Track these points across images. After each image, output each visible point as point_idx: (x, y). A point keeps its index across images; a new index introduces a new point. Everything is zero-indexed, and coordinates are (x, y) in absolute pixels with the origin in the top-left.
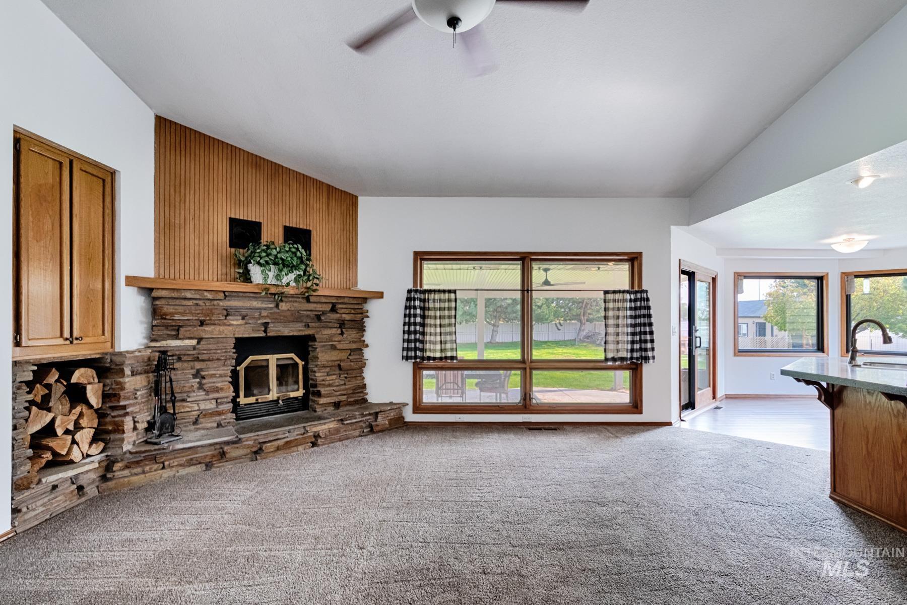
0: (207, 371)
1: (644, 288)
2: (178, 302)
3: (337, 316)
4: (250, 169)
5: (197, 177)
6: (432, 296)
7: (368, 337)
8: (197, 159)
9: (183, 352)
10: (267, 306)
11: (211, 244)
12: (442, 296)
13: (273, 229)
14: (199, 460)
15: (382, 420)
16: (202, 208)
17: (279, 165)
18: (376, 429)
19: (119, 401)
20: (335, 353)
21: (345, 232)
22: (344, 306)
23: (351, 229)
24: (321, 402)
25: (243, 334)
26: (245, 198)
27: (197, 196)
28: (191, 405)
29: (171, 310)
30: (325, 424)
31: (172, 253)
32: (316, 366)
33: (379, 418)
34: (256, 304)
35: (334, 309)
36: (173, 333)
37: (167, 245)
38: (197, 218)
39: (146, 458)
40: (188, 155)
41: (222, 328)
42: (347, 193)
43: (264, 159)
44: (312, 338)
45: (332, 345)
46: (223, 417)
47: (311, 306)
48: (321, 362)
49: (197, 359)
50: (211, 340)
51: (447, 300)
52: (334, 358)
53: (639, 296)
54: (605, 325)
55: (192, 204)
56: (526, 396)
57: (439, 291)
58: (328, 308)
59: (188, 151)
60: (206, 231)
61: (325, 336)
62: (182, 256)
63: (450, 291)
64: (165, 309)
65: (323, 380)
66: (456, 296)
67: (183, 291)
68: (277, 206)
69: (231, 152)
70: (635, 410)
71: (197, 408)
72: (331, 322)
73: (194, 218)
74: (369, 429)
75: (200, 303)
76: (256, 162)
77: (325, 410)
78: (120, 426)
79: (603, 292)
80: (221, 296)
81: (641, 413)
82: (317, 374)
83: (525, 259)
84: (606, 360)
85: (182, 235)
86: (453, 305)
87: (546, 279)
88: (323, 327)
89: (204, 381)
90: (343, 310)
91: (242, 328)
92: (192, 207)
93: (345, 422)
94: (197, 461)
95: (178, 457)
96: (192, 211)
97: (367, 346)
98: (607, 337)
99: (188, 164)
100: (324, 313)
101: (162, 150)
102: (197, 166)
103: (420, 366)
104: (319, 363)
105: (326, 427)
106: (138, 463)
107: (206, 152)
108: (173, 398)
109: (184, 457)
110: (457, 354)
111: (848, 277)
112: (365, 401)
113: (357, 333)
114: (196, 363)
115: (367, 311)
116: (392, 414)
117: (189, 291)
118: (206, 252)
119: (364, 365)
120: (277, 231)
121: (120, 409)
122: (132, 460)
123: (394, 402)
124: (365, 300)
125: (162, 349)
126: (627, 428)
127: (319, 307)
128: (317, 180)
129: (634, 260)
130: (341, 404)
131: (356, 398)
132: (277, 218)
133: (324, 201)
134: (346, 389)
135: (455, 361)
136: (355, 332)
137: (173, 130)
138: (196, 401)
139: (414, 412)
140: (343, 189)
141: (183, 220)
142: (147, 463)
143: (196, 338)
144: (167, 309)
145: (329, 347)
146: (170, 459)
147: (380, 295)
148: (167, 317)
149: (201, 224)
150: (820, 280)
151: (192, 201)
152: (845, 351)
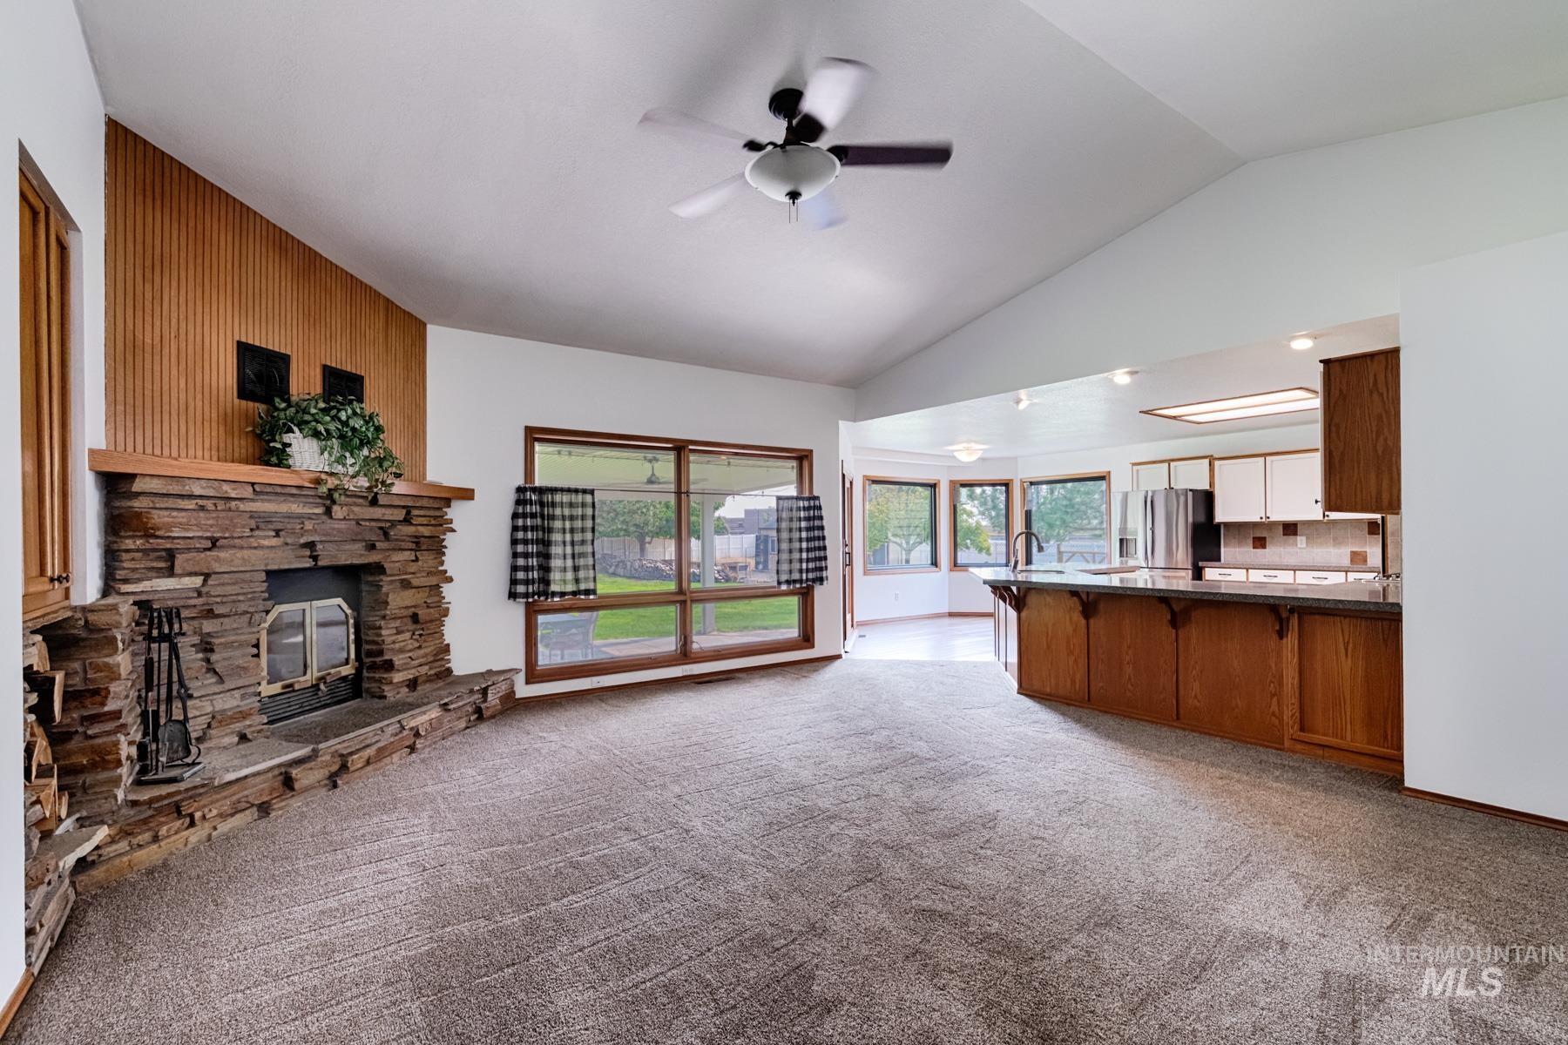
0: (222, 636)
1: (816, 493)
2: (170, 503)
3: (410, 530)
4: (271, 254)
5: (183, 255)
6: (558, 498)
7: (451, 563)
8: (183, 220)
9: (182, 603)
10: (311, 511)
11: (207, 390)
12: (574, 498)
13: (306, 369)
14: (251, 799)
15: (493, 698)
16: (191, 317)
17: (316, 253)
18: (486, 714)
19: (103, 704)
20: (409, 593)
21: (410, 382)
22: (422, 513)
23: (418, 378)
24: (395, 681)
25: (281, 563)
26: (263, 306)
27: (183, 292)
28: (201, 704)
29: (166, 519)
30: (424, 713)
31: (139, 403)
32: (384, 617)
33: (489, 695)
34: (295, 508)
35: (407, 521)
36: (162, 565)
37: (130, 385)
38: (182, 336)
39: (159, 811)
40: (167, 211)
41: (246, 553)
42: (412, 315)
43: (293, 238)
44: (378, 569)
45: (403, 580)
46: (248, 723)
47: (377, 512)
48: (391, 609)
49: (210, 614)
50: (226, 576)
51: (580, 505)
52: (408, 603)
53: (812, 503)
55: (174, 308)
56: (685, 640)
57: (569, 490)
58: (400, 515)
59: (167, 201)
60: (199, 364)
61: (397, 564)
62: (157, 410)
63: (585, 491)
64: (156, 517)
65: (394, 642)
66: (593, 499)
67: (187, 481)
68: (312, 329)
69: (239, 215)
70: (806, 644)
71: (209, 709)
72: (404, 541)
73: (177, 336)
74: (476, 716)
75: (209, 504)
76: (282, 243)
77: (398, 693)
78: (109, 753)
79: (775, 498)
80: (247, 492)
81: (812, 646)
82: (384, 632)
83: (680, 449)
84: (779, 584)
85: (157, 368)
86: (589, 511)
87: (653, 474)
88: (394, 549)
89: (214, 657)
90: (420, 519)
91: (280, 553)
92: (174, 315)
93: (451, 707)
94: (248, 802)
95: (218, 801)
96: (174, 321)
97: (450, 580)
98: (780, 555)
99: (166, 226)
100: (393, 523)
101: (120, 190)
102: (183, 234)
103: (536, 608)
104: (388, 612)
105: (425, 718)
106: (145, 821)
107: (199, 208)
108: (183, 691)
109: (226, 798)
110: (595, 586)
111: (956, 486)
112: (449, 671)
113: (436, 558)
114: (205, 622)
115: (451, 521)
116: (503, 688)
117: (197, 482)
118: (199, 404)
119: (446, 613)
120: (312, 374)
121: (108, 720)
122: (133, 819)
123: (494, 670)
124: (447, 502)
125: (144, 597)
126: (806, 667)
127: (390, 514)
128: (370, 288)
129: (803, 458)
130: (420, 681)
131: (438, 670)
132: (312, 351)
133: (381, 328)
134: (426, 655)
135: (592, 597)
136: (431, 557)
137: (140, 154)
138: (208, 695)
139: (528, 682)
140: (407, 309)
141: (159, 338)
142: (162, 819)
143: (201, 574)
144: (159, 518)
145: (398, 584)
146: (205, 806)
147: (467, 494)
148: (158, 533)
149: (190, 347)
150: (933, 486)
151: (174, 300)
152: (953, 564)
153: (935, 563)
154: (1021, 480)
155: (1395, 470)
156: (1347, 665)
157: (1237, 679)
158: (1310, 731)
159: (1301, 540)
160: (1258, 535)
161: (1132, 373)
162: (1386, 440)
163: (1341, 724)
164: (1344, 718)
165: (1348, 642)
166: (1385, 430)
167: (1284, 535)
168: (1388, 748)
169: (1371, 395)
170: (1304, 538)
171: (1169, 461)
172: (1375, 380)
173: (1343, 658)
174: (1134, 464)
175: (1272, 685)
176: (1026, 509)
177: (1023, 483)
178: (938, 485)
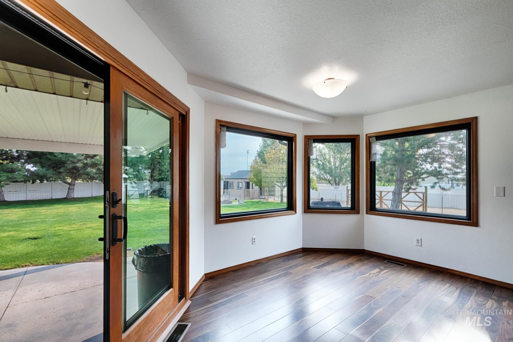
111: (309, 141)
152: (306, 207)
153: (291, 206)
154: (366, 135)
176: (371, 160)
177: (369, 138)
178: (294, 138)
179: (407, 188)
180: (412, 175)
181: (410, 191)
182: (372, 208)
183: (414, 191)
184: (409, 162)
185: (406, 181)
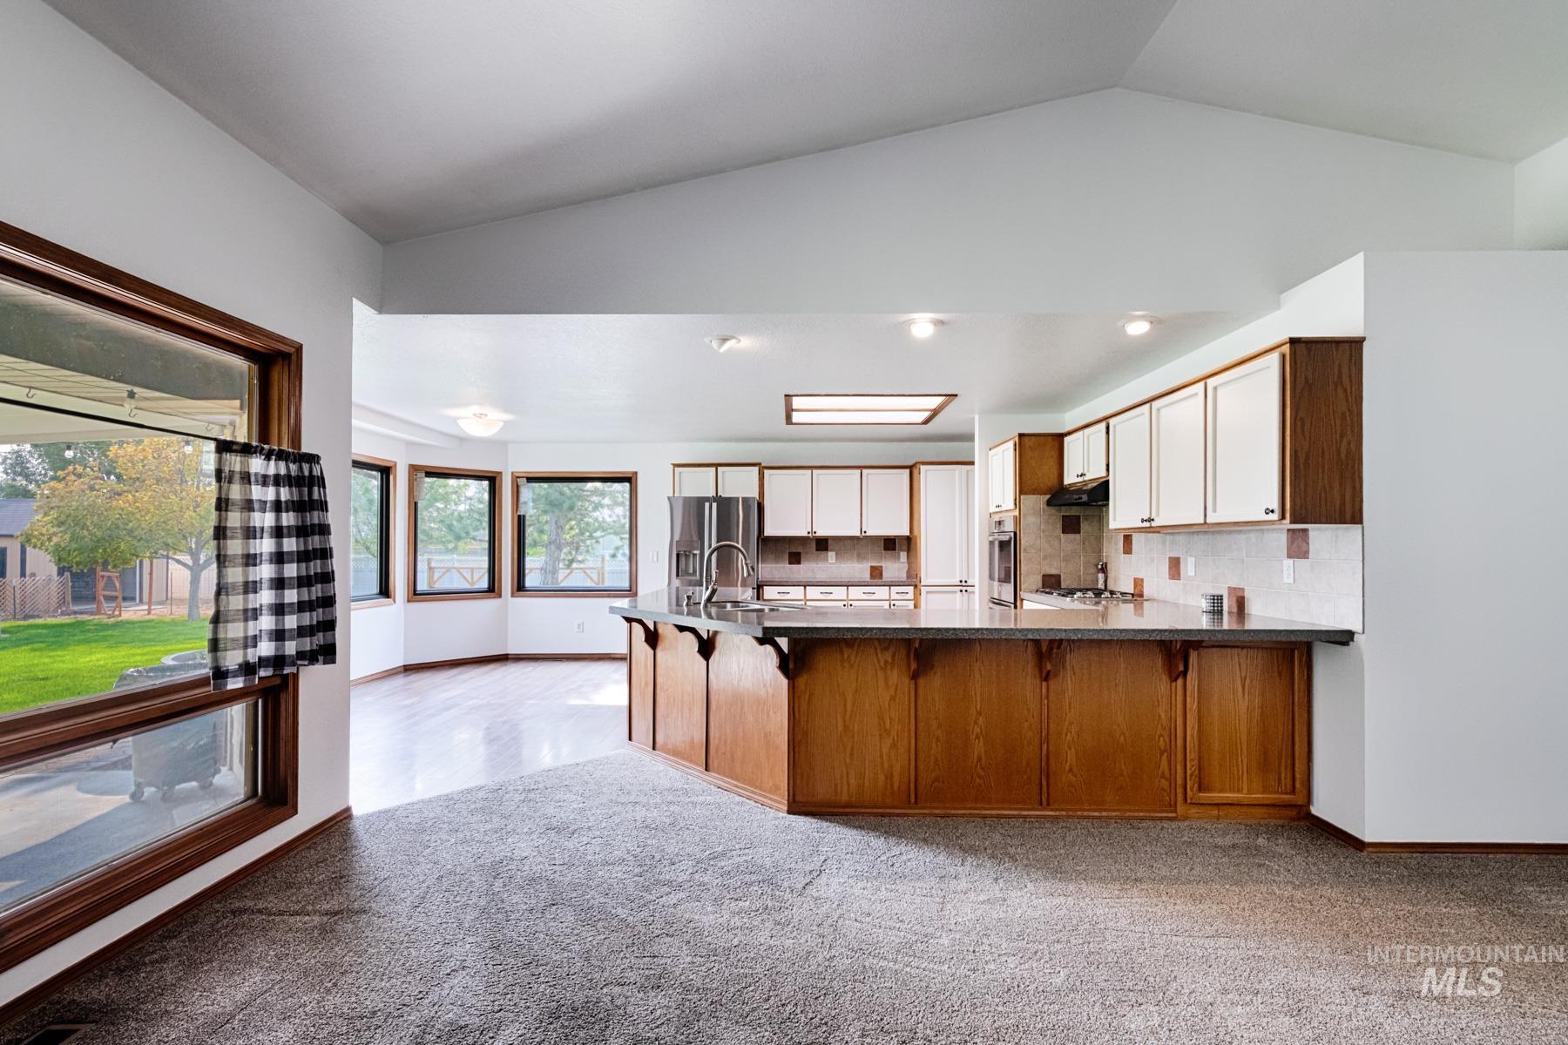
54: (218, 556)
84: (220, 674)
98: (223, 597)
111: (418, 473)
150: (385, 471)
152: (411, 592)
153: (385, 591)
154: (512, 473)
155: (1357, 480)
156: (1243, 705)
157: (1122, 738)
158: (1209, 790)
159: (831, 555)
160: (794, 551)
161: (939, 323)
162: (1349, 443)
163: (1238, 775)
164: (1240, 767)
165: (1245, 679)
166: (1349, 432)
167: (817, 550)
168: (1282, 793)
169: (1336, 390)
170: (834, 553)
171: (717, 465)
172: (1340, 372)
173: (1240, 698)
174: (676, 465)
175: (1162, 739)
176: (519, 513)
177: (516, 478)
178: (393, 469)
179: (569, 561)
180: (577, 531)
181: (575, 565)
182: (520, 587)
183: (582, 566)
184: (571, 508)
185: (568, 544)
